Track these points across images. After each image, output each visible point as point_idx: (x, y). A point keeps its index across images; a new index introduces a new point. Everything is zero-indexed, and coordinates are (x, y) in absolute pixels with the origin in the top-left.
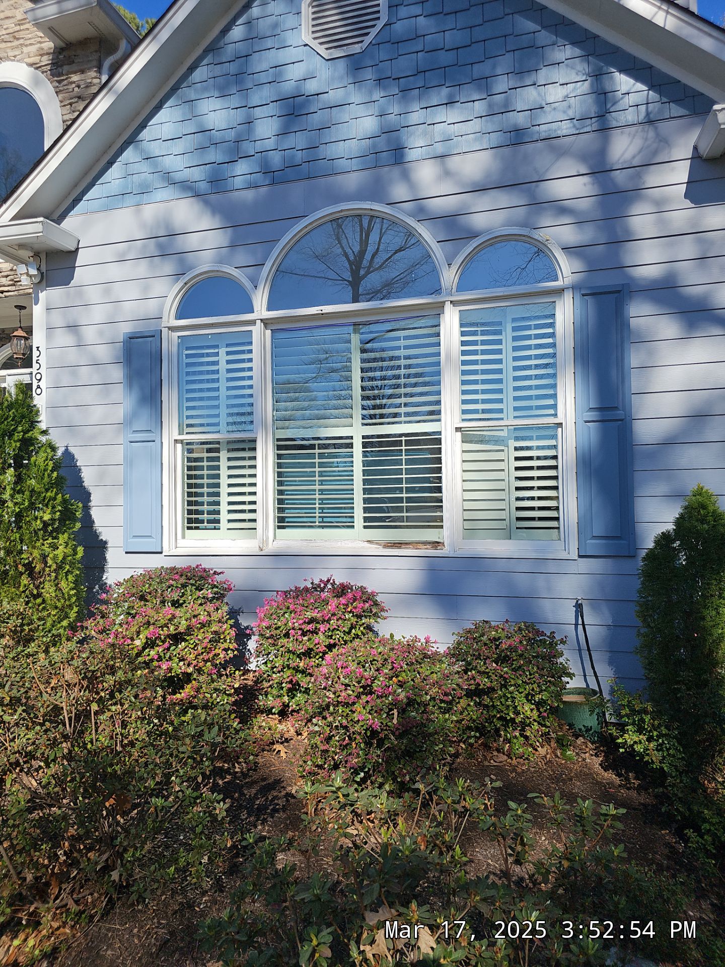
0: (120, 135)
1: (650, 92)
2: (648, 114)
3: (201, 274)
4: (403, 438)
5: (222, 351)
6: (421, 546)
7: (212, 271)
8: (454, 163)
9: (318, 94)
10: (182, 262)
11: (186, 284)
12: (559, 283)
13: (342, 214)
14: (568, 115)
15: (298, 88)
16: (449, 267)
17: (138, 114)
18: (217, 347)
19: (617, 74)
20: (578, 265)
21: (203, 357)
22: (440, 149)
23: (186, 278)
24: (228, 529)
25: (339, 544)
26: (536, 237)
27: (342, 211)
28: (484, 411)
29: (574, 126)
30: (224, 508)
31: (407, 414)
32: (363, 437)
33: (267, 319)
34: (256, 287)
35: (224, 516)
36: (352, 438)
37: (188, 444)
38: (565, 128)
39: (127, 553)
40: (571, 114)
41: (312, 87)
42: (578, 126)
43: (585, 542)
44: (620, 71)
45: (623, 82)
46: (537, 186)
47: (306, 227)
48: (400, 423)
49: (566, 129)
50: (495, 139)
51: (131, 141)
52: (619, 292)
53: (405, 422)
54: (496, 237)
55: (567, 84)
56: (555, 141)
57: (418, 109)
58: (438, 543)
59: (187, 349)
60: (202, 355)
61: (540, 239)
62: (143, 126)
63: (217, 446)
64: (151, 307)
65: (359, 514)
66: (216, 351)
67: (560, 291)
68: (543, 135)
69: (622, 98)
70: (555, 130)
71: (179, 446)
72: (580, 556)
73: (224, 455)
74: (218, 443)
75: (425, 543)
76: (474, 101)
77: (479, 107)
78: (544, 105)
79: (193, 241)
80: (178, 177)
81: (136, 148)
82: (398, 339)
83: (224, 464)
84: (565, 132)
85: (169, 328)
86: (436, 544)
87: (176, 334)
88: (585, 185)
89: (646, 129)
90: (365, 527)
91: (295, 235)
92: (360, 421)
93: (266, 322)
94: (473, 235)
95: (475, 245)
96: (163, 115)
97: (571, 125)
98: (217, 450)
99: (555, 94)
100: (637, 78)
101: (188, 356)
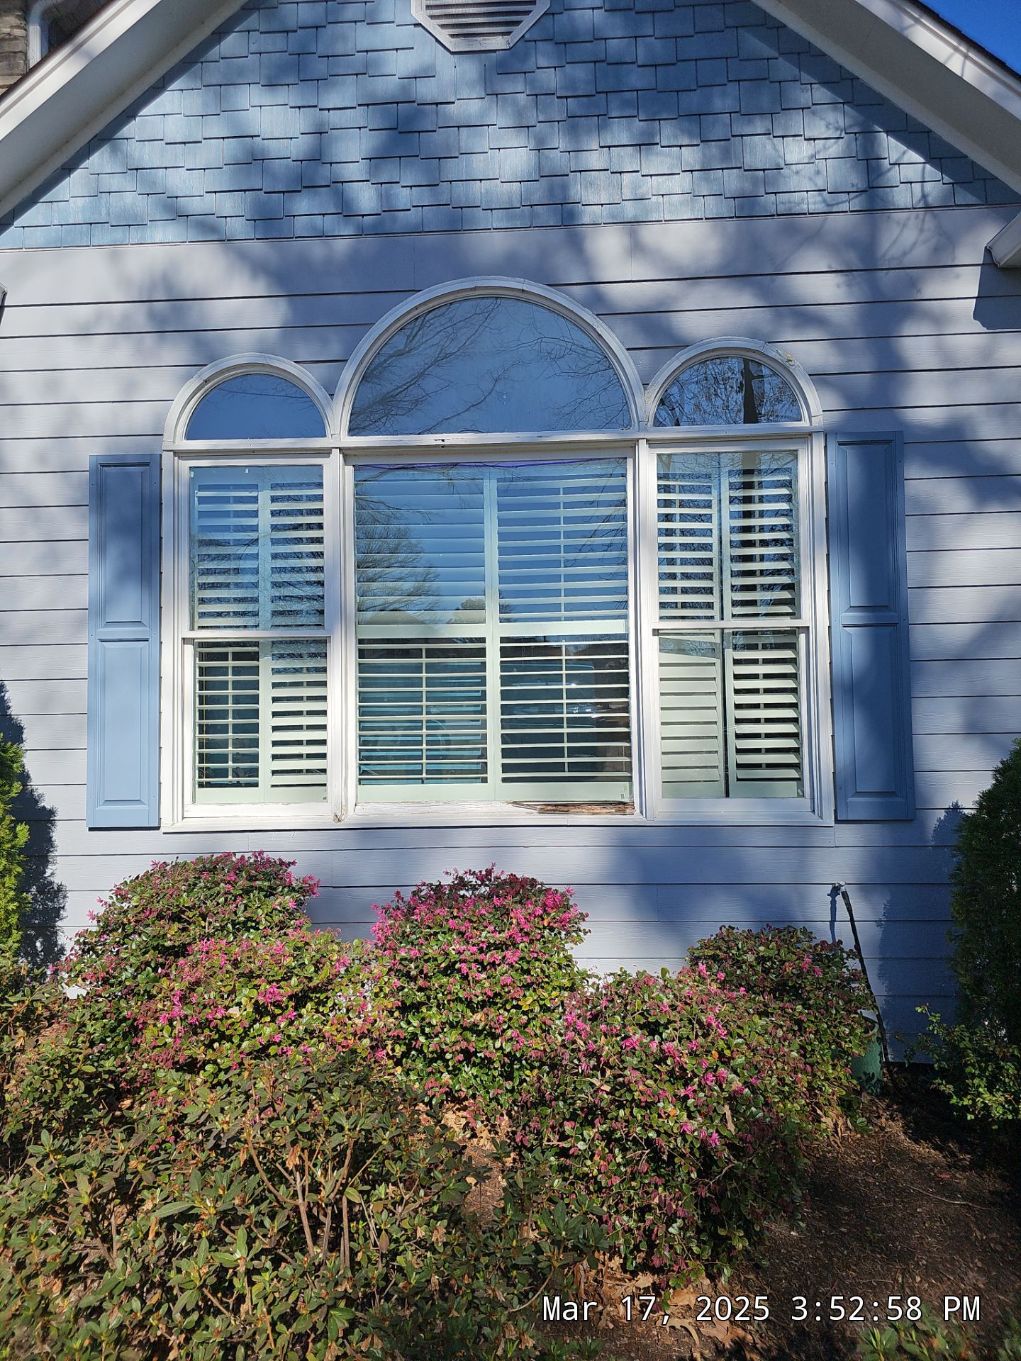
0: (87, 123)
1: (928, 166)
2: (924, 196)
3: (234, 368)
4: (564, 643)
5: (264, 496)
6: (598, 809)
7: (254, 365)
8: (649, 234)
9: (437, 104)
10: (200, 346)
11: (206, 381)
12: (804, 424)
13: (477, 293)
14: (816, 185)
15: (404, 89)
16: (645, 389)
17: (121, 93)
18: (255, 487)
19: (884, 135)
20: (834, 401)
21: (229, 502)
22: (630, 211)
23: (207, 372)
24: (273, 786)
25: (467, 808)
26: (773, 354)
27: (475, 288)
28: (684, 605)
29: (824, 201)
30: (265, 750)
31: (569, 607)
32: (503, 640)
33: (349, 449)
34: (332, 395)
35: (265, 765)
36: (483, 640)
37: (202, 645)
38: (813, 202)
39: (91, 829)
40: (821, 183)
41: (426, 90)
42: (829, 201)
43: (846, 799)
44: (888, 132)
45: (891, 147)
46: (773, 281)
47: (416, 308)
48: (558, 619)
49: (815, 203)
50: (711, 206)
51: (106, 137)
52: (888, 442)
53: (567, 619)
54: (713, 350)
55: (814, 139)
56: (797, 219)
57: (596, 147)
58: (624, 803)
59: (201, 488)
60: (226, 500)
61: (778, 357)
62: (130, 114)
63: (255, 649)
64: (138, 417)
65: (495, 760)
66: (254, 494)
67: (806, 436)
68: (781, 209)
69: (889, 170)
70: (799, 204)
71: (189, 649)
72: (837, 821)
73: (266, 664)
74: (256, 644)
75: (604, 804)
76: (680, 146)
77: (691, 156)
78: (782, 165)
79: (219, 313)
80: (195, 206)
81: (114, 150)
82: (556, 491)
83: (265, 678)
84: (812, 208)
85: (176, 453)
86: (621, 806)
87: (187, 464)
88: (838, 286)
89: (921, 217)
90: (505, 780)
91: (399, 319)
92: (497, 615)
93: (347, 453)
94: (682, 345)
95: (683, 358)
96: (168, 100)
97: (819, 199)
98: (255, 656)
99: (796, 151)
100: (911, 145)
101: (202, 500)
